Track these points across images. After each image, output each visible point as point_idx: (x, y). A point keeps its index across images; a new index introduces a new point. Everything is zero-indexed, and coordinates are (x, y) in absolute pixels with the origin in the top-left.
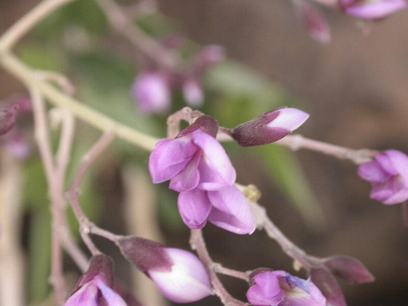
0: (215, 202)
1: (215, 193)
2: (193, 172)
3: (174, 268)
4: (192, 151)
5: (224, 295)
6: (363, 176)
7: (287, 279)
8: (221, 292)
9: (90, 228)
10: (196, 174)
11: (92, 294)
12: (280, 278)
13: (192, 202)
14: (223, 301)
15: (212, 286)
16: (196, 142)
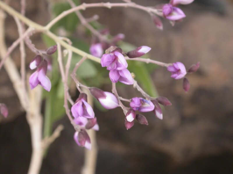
0: (121, 74)
1: (121, 71)
2: (114, 65)
3: (107, 98)
4: (114, 58)
5: (123, 106)
6: (169, 70)
7: (143, 100)
8: (122, 105)
9: (80, 85)
10: (115, 65)
11: (81, 104)
12: (141, 100)
13: (113, 74)
14: (122, 108)
15: (119, 104)
16: (116, 54)
